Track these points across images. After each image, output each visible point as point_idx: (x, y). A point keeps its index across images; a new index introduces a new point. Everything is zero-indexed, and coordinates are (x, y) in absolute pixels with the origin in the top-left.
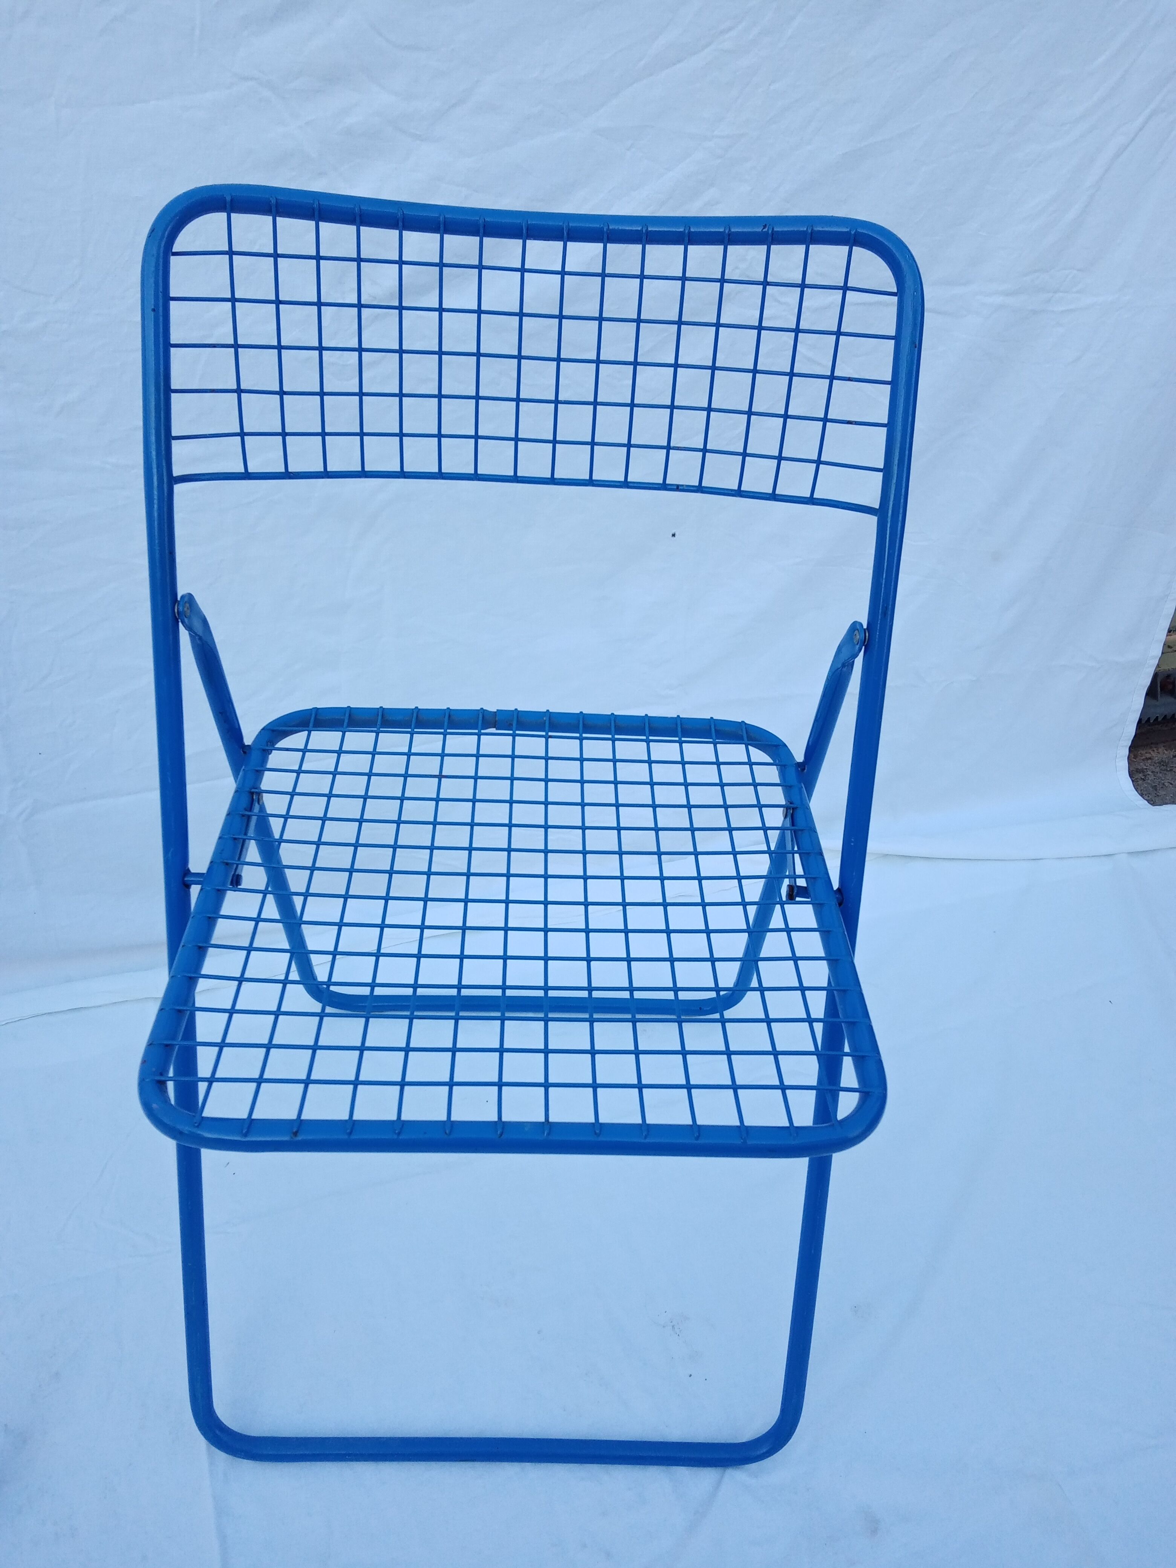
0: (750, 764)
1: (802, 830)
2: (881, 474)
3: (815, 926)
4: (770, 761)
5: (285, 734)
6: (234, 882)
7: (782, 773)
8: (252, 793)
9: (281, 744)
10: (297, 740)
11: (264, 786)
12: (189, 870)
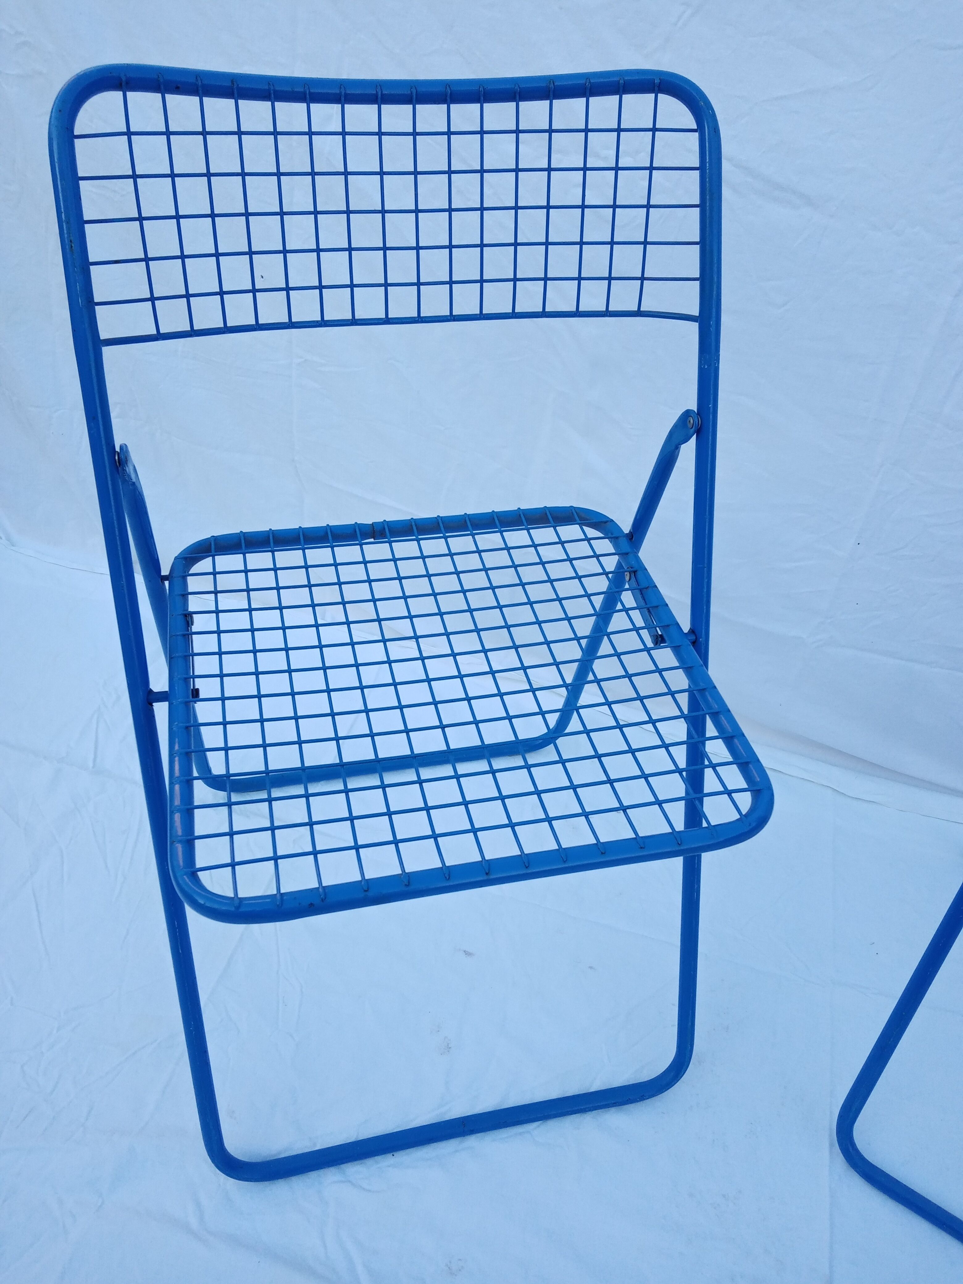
0: (588, 540)
1: (647, 588)
2: (698, 282)
3: (677, 664)
4: (602, 535)
5: (195, 560)
6: (194, 692)
7: (616, 546)
8: (185, 616)
9: (194, 570)
10: (205, 565)
11: (191, 608)
12: (151, 690)
